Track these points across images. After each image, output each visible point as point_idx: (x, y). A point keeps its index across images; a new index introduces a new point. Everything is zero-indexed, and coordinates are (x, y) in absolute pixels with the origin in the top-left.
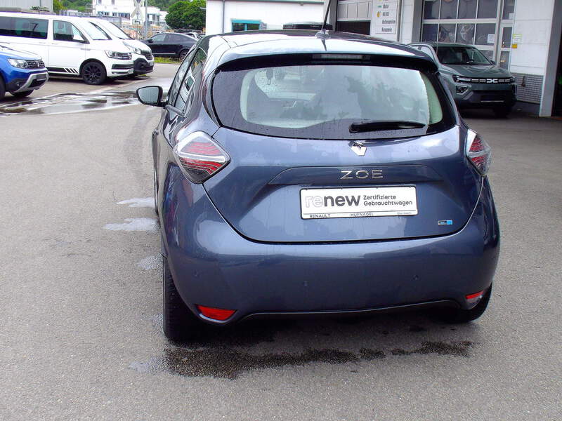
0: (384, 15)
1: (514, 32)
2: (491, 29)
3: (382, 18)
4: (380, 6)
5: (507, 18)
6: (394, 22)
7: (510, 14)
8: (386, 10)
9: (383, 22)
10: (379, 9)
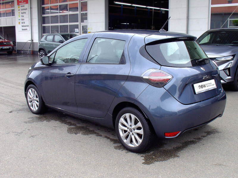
0: (22, 23)
1: (89, 27)
2: (77, 26)
3: (21, 24)
4: (20, 20)
5: (83, 22)
6: (28, 26)
7: (85, 21)
8: (23, 21)
9: (22, 26)
10: (20, 21)
